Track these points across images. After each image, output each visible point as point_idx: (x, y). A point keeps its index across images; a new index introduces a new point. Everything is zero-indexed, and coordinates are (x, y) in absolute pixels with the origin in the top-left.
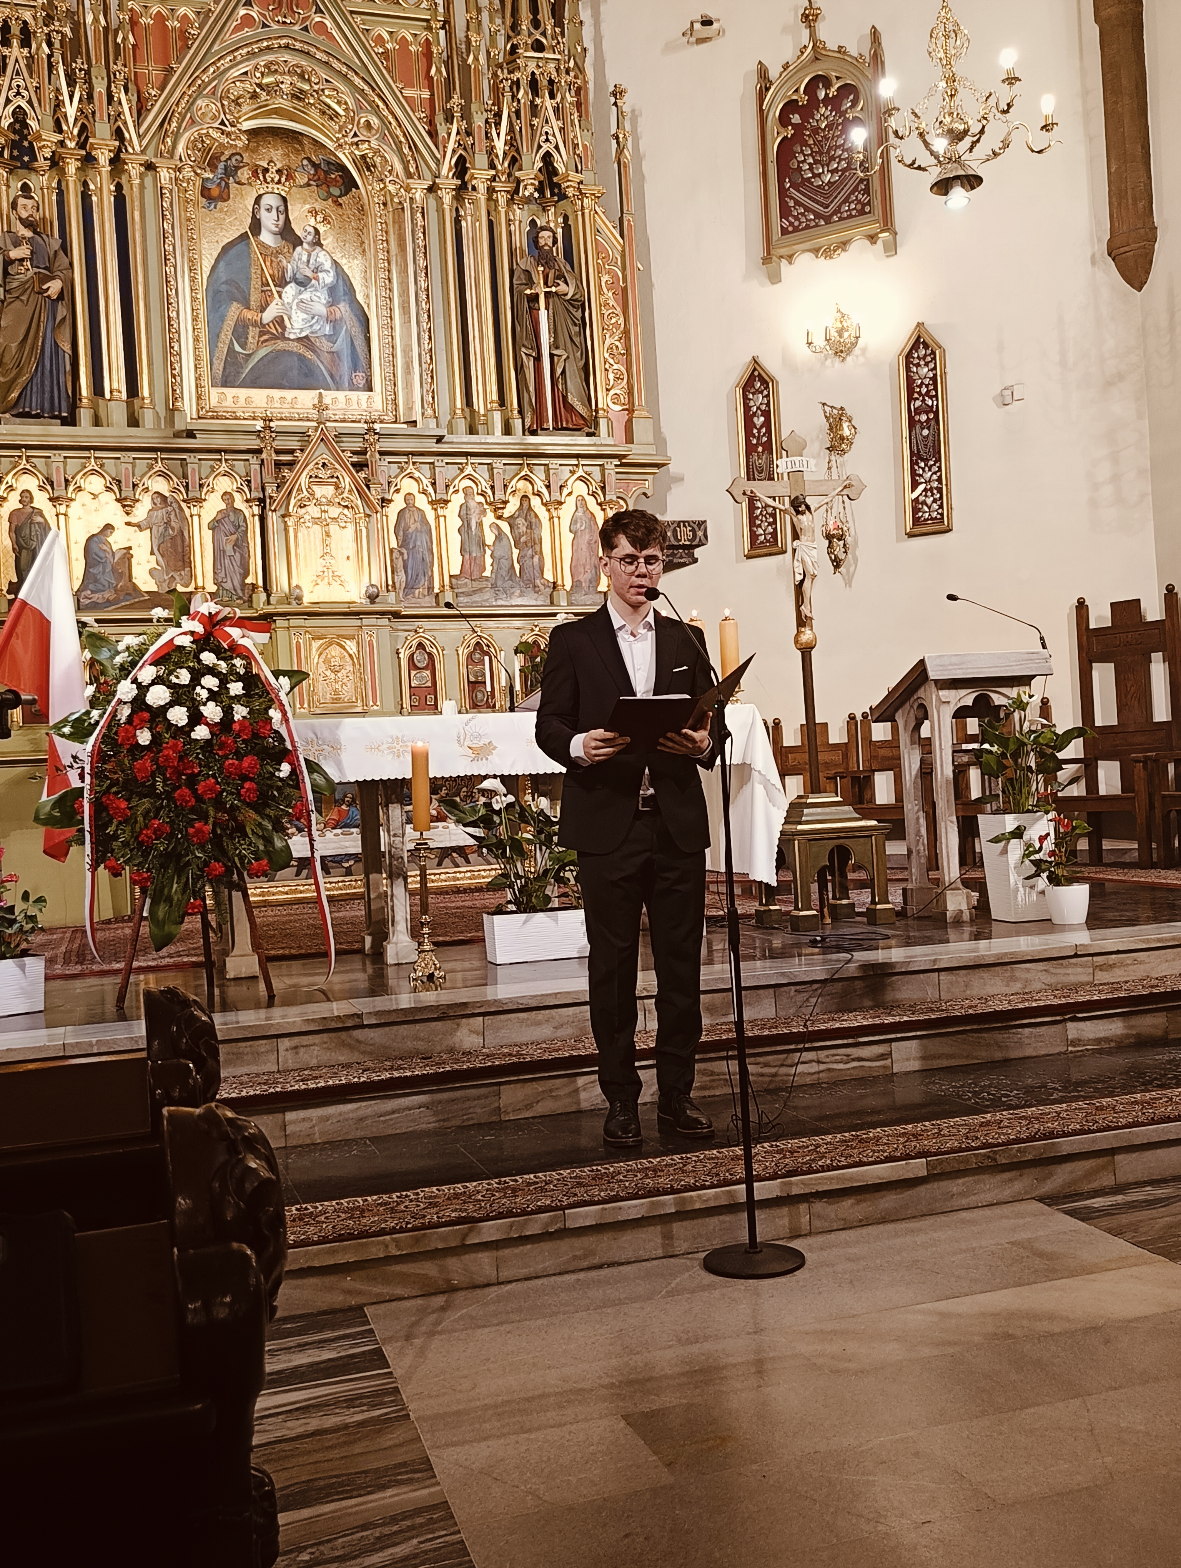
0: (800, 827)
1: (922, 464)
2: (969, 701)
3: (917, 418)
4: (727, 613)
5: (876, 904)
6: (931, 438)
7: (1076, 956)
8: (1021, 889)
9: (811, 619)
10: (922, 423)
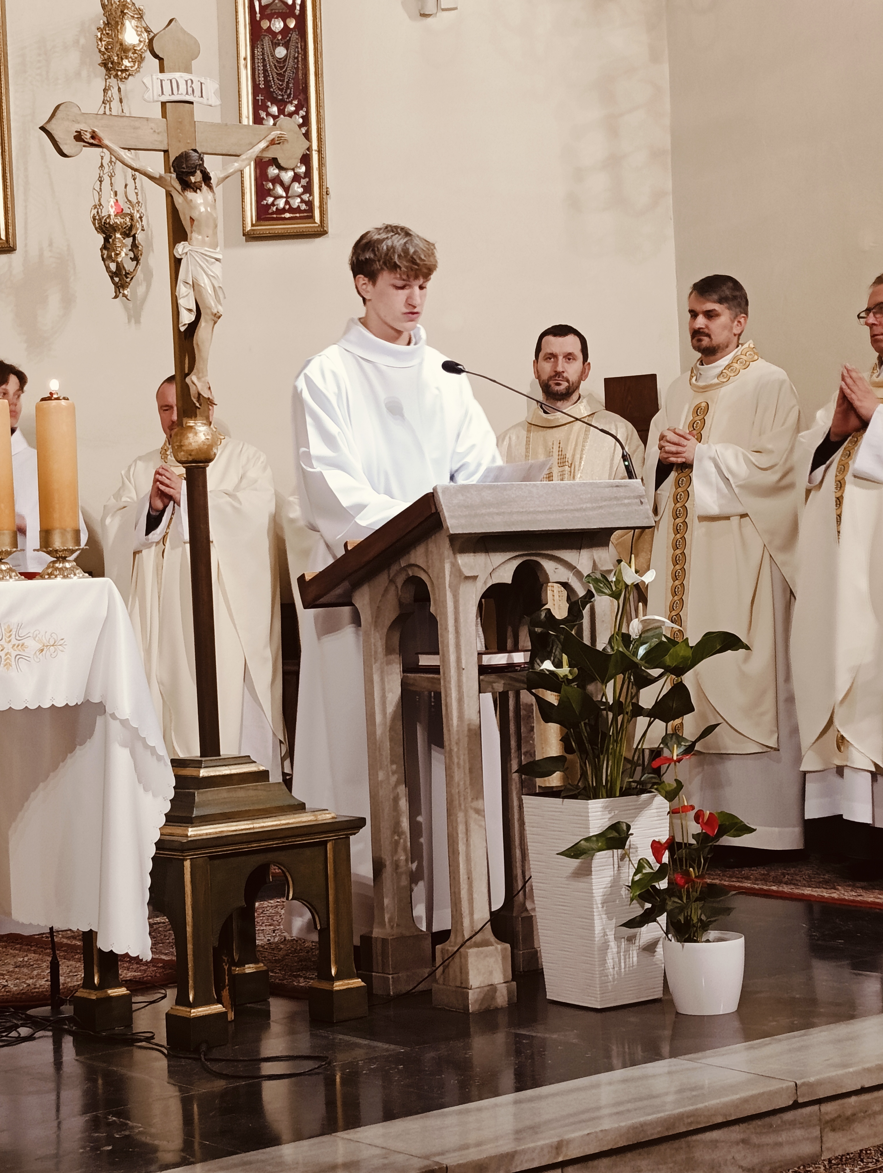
0: (193, 832)
1: (274, 110)
2: (506, 576)
3: (265, 24)
4: (54, 385)
5: (332, 980)
6: (291, 63)
7: (796, 1105)
8: (613, 944)
9: (210, 402)
10: (274, 34)
